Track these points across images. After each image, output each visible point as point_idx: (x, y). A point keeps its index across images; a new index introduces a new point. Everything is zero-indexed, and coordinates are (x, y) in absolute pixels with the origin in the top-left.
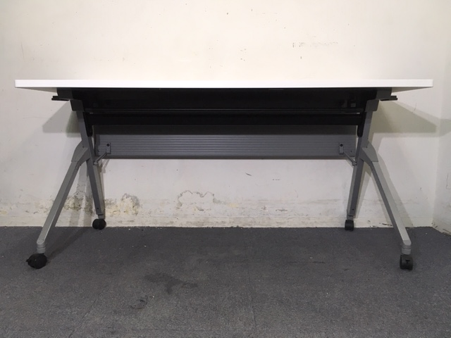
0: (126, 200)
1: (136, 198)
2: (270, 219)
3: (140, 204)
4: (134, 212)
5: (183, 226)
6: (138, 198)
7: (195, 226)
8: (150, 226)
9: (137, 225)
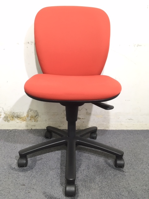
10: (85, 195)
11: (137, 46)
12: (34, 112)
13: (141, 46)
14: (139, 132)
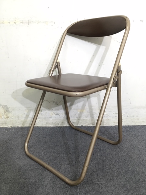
1: (6, 106)
2: (108, 120)
4: (6, 116)
5: (44, 126)
6: (8, 106)
7: (53, 126)
14: (129, 129)
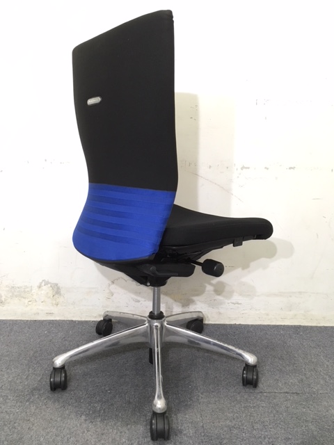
0: (44, 288)
3: (62, 292)
8: (74, 319)
9: (58, 319)
10: (117, 433)
11: (242, 169)
12: (51, 286)
13: (248, 168)
